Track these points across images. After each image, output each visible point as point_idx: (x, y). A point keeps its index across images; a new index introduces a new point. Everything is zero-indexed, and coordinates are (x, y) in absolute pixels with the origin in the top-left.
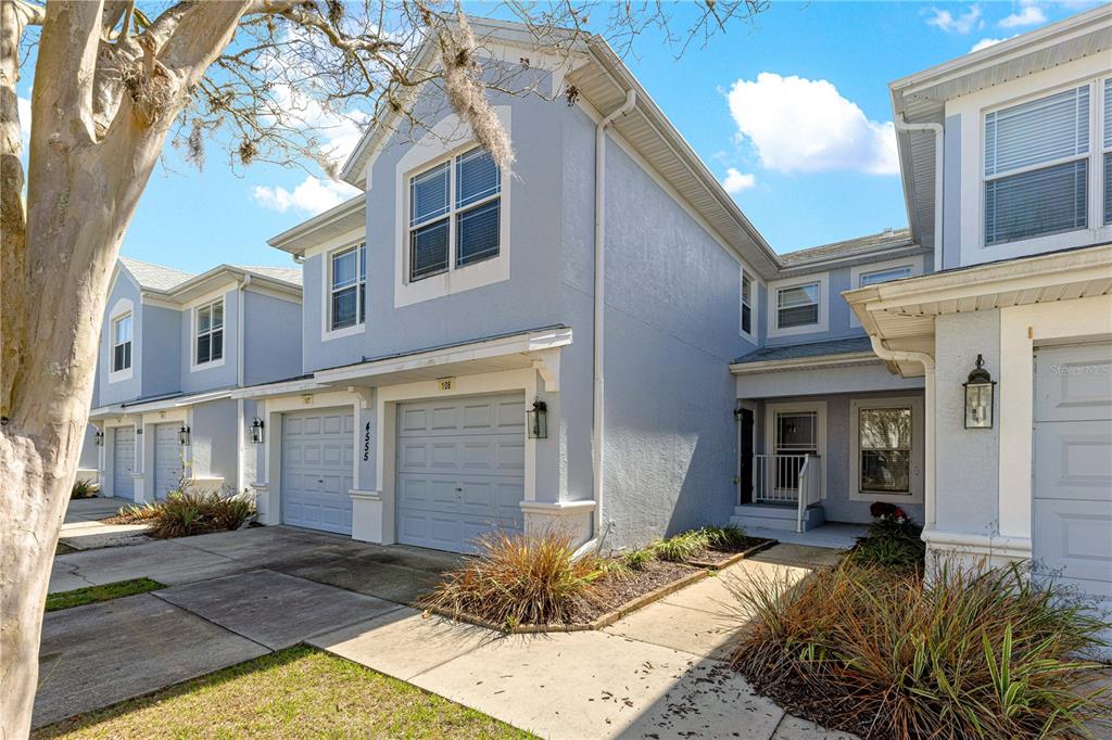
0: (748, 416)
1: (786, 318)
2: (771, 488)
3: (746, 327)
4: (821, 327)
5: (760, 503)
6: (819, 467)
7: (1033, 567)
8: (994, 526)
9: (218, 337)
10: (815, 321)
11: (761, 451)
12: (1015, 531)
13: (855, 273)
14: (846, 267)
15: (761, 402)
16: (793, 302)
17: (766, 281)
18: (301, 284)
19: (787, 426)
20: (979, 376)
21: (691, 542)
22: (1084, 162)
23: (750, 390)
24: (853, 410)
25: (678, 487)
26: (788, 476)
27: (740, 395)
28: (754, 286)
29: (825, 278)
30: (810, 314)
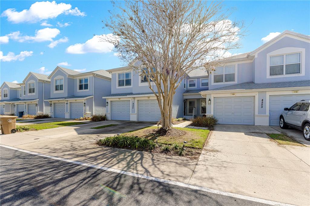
0: (185, 101)
1: (191, 85)
2: (188, 113)
3: (185, 87)
4: (196, 87)
5: (187, 115)
6: (195, 110)
7: (214, 116)
8: (211, 113)
9: (87, 85)
10: (195, 86)
11: (187, 107)
12: (212, 113)
13: (201, 79)
14: (200, 78)
15: (187, 99)
16: (192, 83)
17: (188, 79)
18: (111, 77)
19: (190, 103)
20: (210, 100)
21: (181, 119)
22: (223, 75)
23: (186, 97)
24: (200, 100)
25: (177, 112)
26: (191, 111)
27: (184, 98)
28: (186, 80)
29: (196, 79)
30: (194, 85)
